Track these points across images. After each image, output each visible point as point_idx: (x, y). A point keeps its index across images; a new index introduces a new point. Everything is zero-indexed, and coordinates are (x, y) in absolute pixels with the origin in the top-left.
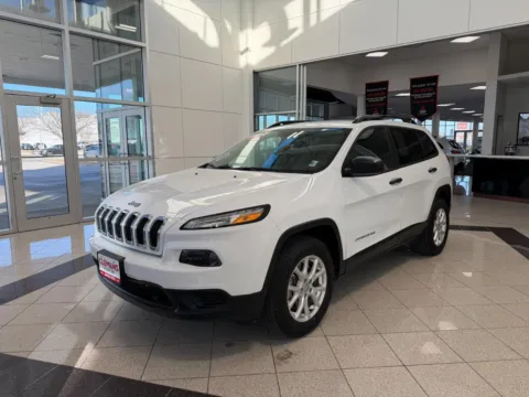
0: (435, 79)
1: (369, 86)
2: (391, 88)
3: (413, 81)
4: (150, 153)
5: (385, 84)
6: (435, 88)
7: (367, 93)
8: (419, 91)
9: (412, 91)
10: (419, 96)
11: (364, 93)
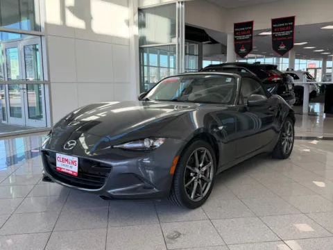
0: (292, 19)
1: (237, 26)
2: (256, 27)
3: (274, 21)
4: (46, 79)
5: (251, 24)
6: (292, 27)
7: (235, 32)
8: (279, 29)
9: (273, 30)
10: (279, 34)
11: (233, 31)
